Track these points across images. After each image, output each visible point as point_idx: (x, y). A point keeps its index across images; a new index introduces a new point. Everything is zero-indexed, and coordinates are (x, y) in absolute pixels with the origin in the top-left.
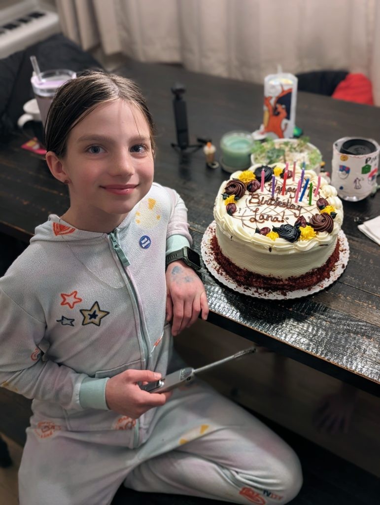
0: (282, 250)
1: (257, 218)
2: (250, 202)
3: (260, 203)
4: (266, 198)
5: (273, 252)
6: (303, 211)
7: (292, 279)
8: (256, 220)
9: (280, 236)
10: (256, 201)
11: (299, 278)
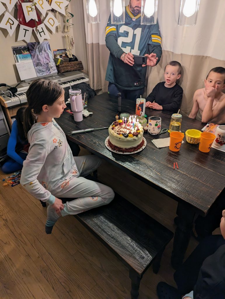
0: (122, 139)
1: (119, 131)
2: (119, 127)
3: (121, 128)
4: (123, 127)
5: (120, 139)
6: (132, 131)
7: (126, 149)
8: (118, 132)
9: (123, 136)
10: (120, 127)
11: (128, 149)
